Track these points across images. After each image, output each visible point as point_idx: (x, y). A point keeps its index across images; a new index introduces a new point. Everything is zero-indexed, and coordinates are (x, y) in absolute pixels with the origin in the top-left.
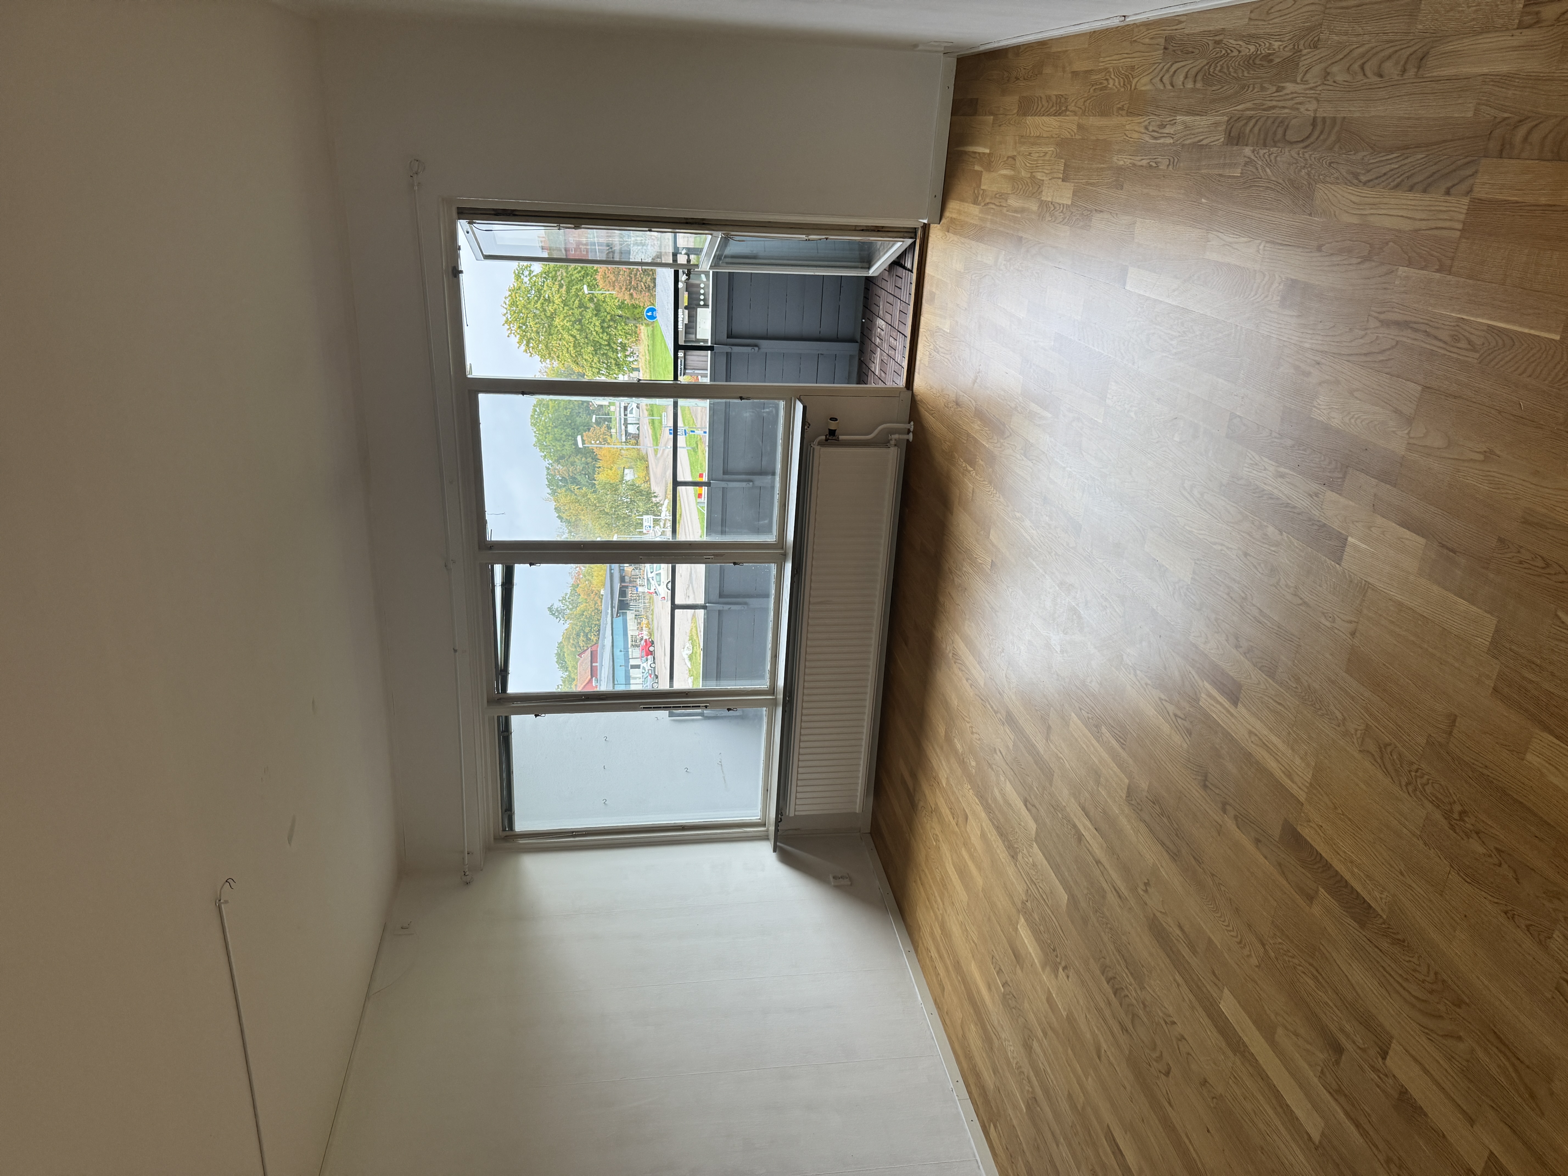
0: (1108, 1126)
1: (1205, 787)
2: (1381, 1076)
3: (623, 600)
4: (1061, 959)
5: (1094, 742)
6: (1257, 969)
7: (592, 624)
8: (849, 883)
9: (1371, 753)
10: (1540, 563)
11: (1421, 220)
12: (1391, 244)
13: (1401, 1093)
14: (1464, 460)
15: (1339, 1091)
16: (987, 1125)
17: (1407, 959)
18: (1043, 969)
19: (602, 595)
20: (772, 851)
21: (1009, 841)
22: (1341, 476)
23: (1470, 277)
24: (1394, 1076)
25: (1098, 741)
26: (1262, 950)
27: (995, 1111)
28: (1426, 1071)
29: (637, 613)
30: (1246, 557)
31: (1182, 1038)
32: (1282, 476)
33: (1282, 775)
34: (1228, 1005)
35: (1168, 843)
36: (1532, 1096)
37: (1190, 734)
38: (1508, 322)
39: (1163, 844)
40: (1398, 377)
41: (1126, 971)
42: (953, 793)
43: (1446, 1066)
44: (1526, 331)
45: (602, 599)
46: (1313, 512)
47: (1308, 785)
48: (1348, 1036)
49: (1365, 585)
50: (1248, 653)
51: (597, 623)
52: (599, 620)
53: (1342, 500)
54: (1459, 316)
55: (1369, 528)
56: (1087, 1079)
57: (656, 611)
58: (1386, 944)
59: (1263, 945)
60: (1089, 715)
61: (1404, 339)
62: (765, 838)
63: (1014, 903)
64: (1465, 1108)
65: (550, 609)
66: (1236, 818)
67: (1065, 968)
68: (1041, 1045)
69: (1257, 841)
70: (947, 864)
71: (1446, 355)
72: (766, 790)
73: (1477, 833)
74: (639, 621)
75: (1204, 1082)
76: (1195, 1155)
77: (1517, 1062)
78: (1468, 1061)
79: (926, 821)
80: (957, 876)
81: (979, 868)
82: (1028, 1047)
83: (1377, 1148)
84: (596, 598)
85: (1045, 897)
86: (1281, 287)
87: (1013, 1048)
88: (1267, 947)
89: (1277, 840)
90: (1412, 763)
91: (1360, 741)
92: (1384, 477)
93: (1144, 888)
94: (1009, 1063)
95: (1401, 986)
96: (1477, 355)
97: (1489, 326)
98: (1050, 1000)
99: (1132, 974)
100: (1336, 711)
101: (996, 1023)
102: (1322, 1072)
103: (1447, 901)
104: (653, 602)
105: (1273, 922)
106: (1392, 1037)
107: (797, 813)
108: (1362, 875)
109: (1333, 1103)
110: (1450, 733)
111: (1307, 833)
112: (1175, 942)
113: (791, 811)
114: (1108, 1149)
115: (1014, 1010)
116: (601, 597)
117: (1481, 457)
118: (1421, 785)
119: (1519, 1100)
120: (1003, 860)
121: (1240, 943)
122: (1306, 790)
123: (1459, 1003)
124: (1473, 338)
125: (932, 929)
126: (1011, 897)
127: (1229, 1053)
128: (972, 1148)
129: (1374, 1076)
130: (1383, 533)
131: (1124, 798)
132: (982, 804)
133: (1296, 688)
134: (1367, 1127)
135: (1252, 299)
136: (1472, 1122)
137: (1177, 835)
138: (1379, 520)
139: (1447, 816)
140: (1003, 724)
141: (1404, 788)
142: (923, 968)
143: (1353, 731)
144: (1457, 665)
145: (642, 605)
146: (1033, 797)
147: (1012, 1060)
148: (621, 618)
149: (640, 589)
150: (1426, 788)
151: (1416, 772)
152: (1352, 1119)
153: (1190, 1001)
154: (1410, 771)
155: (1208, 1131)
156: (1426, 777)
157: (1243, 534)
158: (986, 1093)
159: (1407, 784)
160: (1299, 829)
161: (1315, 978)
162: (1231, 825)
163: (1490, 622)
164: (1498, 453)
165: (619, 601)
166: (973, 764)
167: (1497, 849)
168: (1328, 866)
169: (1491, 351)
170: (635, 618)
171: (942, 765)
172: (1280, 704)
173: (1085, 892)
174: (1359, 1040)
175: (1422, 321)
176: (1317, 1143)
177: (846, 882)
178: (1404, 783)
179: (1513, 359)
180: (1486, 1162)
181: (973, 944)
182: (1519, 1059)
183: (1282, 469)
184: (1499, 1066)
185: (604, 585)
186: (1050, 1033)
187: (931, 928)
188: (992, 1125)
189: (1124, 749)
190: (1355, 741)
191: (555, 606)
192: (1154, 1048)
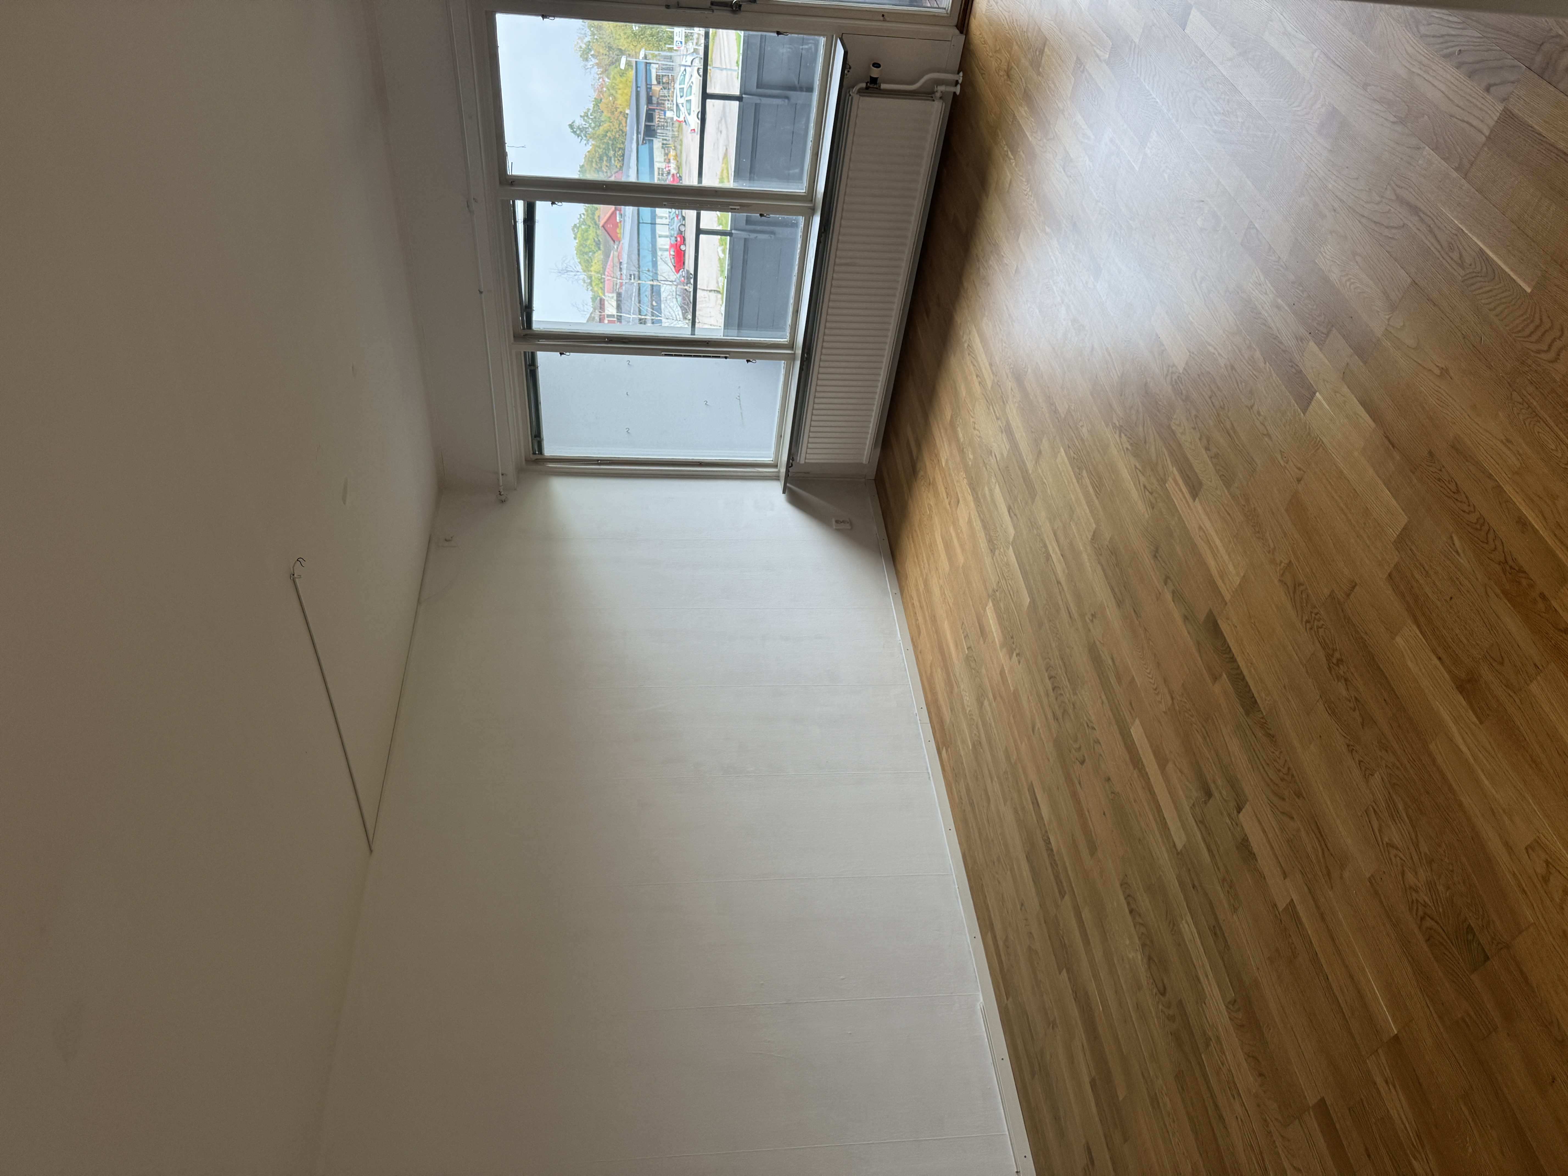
0: (1032, 782)
1: (1155, 557)
2: (1233, 823)
3: (650, 126)
4: (1016, 646)
5: (1074, 480)
6: (1163, 714)
7: (616, 147)
8: (849, 528)
9: (1287, 586)
10: (1454, 488)
11: (1458, 106)
12: (1426, 117)
13: (1243, 839)
14: (1425, 368)
15: (1202, 822)
16: (941, 746)
17: (1273, 750)
18: (1002, 647)
19: (627, 114)
20: (782, 492)
21: (990, 536)
22: (1325, 331)
23: (1479, 191)
24: (1242, 827)
25: (1078, 482)
26: (1171, 702)
27: (949, 739)
28: (1264, 832)
29: (665, 142)
30: (1232, 370)
31: (1098, 742)
32: (1279, 307)
33: (1217, 574)
34: (1137, 731)
35: (1116, 590)
36: (1329, 873)
37: (1153, 508)
38: (1496, 253)
39: (1112, 590)
40: (1396, 260)
41: (1065, 675)
42: (950, 475)
43: (1278, 833)
44: (1507, 270)
45: (627, 118)
46: (1295, 354)
47: (1234, 589)
48: (1217, 788)
49: (1319, 442)
50: (1214, 458)
51: (622, 146)
52: (623, 143)
53: (1321, 355)
54: (1460, 226)
55: (1336, 392)
56: (1021, 743)
57: (685, 141)
58: (1260, 734)
59: (1172, 698)
60: (1075, 456)
61: (1411, 225)
62: (776, 478)
63: (986, 589)
64: (1283, 866)
65: (571, 126)
66: (1173, 592)
67: (1018, 655)
68: (990, 705)
69: (1186, 618)
70: (936, 534)
71: (1439, 259)
72: (780, 436)
73: (1346, 680)
74: (666, 151)
75: (1109, 779)
76: (1091, 826)
77: (1325, 849)
78: (1293, 835)
79: (923, 490)
80: (943, 547)
81: (963, 550)
82: (981, 705)
83: (1219, 870)
84: (621, 117)
85: (1012, 593)
86: (1323, 110)
87: (969, 699)
88: (1175, 701)
89: (1201, 623)
90: (1315, 607)
91: (1281, 572)
92: (1360, 351)
93: (1091, 618)
94: (964, 709)
95: (1263, 768)
96: (1462, 272)
97: (1481, 249)
98: (1002, 672)
99: (1069, 680)
100: (1270, 541)
101: (958, 675)
102: (1194, 805)
103: (1310, 720)
104: (682, 130)
105: (1183, 684)
106: (1247, 800)
107: (807, 461)
108: (1256, 676)
109: (1196, 828)
110: (1348, 596)
111: (1224, 627)
112: (1107, 669)
113: (802, 458)
114: (1029, 798)
115: (973, 671)
116: (626, 116)
117: (1437, 371)
118: (1317, 626)
119: (1320, 874)
120: (983, 550)
121: (1155, 689)
122: (1232, 594)
123: (1299, 795)
124: (1464, 253)
125: (917, 582)
126: (984, 582)
127: (1131, 767)
128: (926, 763)
129: (1228, 821)
130: (1345, 402)
131: (1090, 539)
132: (973, 496)
133: (1245, 506)
134: (1215, 852)
135: (1295, 109)
136: (1285, 876)
137: (1124, 587)
138: (1345, 390)
139: (1329, 657)
140: (1002, 432)
141: (1304, 623)
142: (906, 609)
143: (1278, 561)
144: (1368, 542)
145: (670, 133)
146: (1016, 507)
147: (966, 707)
148: (647, 145)
149: (669, 114)
150: (1320, 630)
151: (1316, 614)
152: (1206, 843)
153: (1109, 717)
154: (1311, 612)
155: (1104, 814)
156: (1322, 622)
157: (1234, 347)
158: (943, 723)
159: (1307, 622)
160: (1219, 621)
161: (1204, 738)
162: (1168, 596)
163: (1403, 519)
164: (1452, 374)
165: (646, 126)
166: (971, 456)
167: (1355, 697)
168: (1233, 659)
169: (1474, 275)
170: (662, 147)
171: (944, 446)
172: (1229, 514)
173: (1045, 602)
174: (1224, 793)
175: (1429, 213)
176: (1179, 850)
177: (848, 526)
178: (1304, 620)
179: (1488, 291)
180: (1287, 905)
181: (948, 607)
182: (1327, 847)
183: (1280, 301)
184: (1313, 847)
185: (630, 105)
186: (998, 698)
187: (916, 580)
188: (944, 748)
189: (1097, 498)
190: (1278, 570)
191: (577, 124)
192: (1076, 741)
